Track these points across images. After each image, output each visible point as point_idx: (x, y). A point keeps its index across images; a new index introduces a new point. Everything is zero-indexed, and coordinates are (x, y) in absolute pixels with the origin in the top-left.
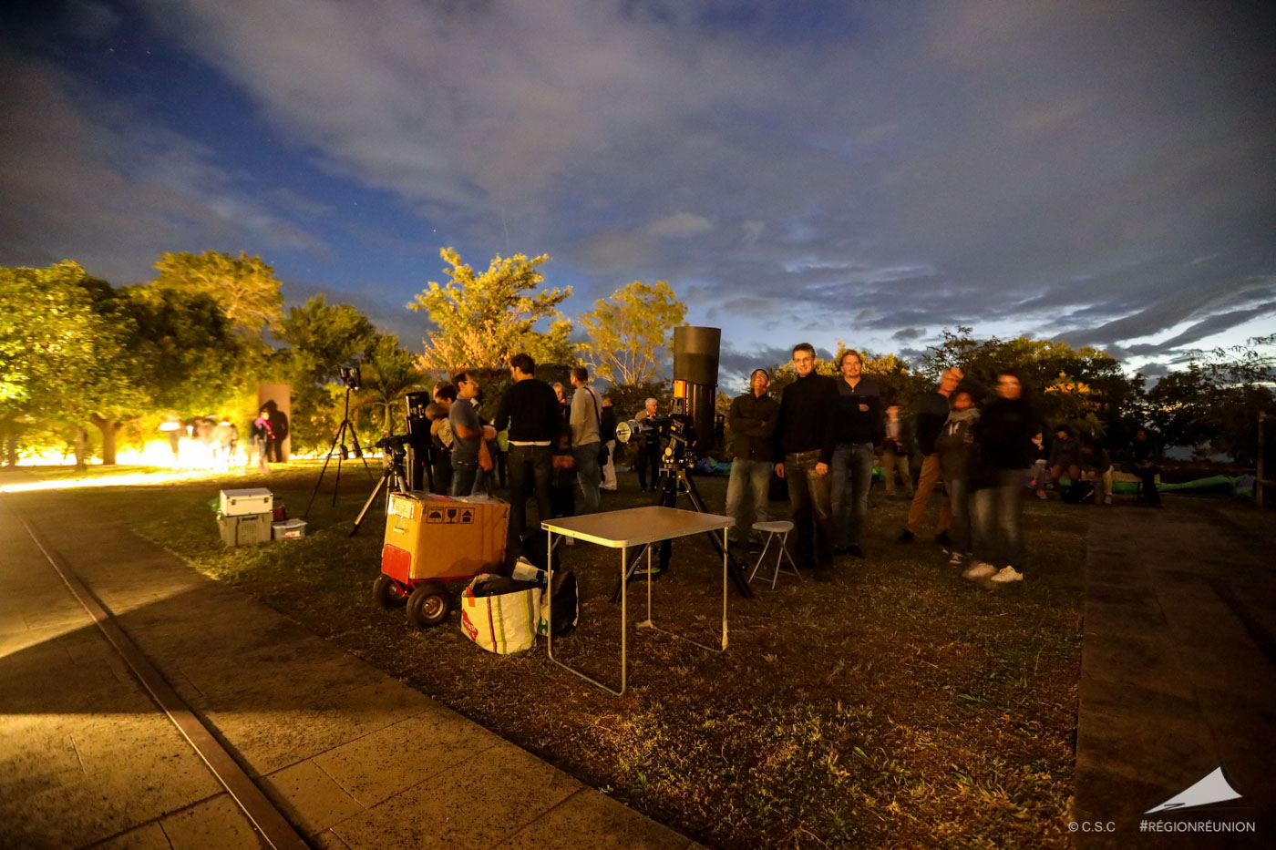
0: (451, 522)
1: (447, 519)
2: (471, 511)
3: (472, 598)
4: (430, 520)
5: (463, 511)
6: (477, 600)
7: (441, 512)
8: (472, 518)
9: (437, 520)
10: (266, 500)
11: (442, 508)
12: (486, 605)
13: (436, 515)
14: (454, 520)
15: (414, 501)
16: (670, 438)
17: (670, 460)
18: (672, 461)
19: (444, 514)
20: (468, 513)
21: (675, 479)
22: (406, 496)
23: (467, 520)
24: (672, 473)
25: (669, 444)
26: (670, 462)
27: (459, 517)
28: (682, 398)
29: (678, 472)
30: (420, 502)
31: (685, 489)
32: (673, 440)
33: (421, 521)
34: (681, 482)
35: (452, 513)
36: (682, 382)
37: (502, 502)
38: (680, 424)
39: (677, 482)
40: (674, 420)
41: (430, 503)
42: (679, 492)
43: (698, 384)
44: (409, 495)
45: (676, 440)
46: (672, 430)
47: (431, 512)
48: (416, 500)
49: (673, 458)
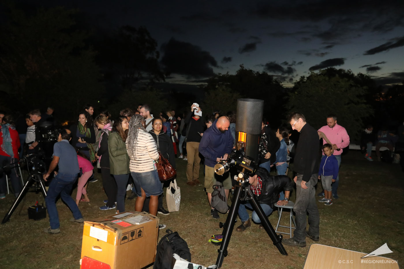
0: (132, 240)
1: (130, 238)
2: (142, 229)
4: (122, 242)
5: (138, 231)
7: (127, 235)
8: (142, 233)
9: (126, 241)
11: (127, 233)
13: (125, 238)
14: (134, 237)
15: (110, 230)
16: (242, 168)
17: (242, 181)
18: (243, 181)
19: (129, 236)
20: (140, 231)
21: (244, 191)
22: (102, 227)
23: (140, 235)
24: (243, 188)
25: (241, 171)
26: (242, 182)
27: (136, 235)
28: (244, 143)
29: (246, 188)
30: (117, 232)
31: (249, 196)
32: (244, 169)
33: (117, 244)
34: (247, 192)
35: (133, 234)
36: (244, 133)
37: (154, 218)
38: (249, 161)
39: (246, 193)
40: (244, 158)
41: (122, 232)
42: (247, 198)
43: (253, 135)
44: (102, 224)
45: (245, 169)
46: (243, 164)
47: (123, 237)
48: (111, 230)
49: (243, 179)
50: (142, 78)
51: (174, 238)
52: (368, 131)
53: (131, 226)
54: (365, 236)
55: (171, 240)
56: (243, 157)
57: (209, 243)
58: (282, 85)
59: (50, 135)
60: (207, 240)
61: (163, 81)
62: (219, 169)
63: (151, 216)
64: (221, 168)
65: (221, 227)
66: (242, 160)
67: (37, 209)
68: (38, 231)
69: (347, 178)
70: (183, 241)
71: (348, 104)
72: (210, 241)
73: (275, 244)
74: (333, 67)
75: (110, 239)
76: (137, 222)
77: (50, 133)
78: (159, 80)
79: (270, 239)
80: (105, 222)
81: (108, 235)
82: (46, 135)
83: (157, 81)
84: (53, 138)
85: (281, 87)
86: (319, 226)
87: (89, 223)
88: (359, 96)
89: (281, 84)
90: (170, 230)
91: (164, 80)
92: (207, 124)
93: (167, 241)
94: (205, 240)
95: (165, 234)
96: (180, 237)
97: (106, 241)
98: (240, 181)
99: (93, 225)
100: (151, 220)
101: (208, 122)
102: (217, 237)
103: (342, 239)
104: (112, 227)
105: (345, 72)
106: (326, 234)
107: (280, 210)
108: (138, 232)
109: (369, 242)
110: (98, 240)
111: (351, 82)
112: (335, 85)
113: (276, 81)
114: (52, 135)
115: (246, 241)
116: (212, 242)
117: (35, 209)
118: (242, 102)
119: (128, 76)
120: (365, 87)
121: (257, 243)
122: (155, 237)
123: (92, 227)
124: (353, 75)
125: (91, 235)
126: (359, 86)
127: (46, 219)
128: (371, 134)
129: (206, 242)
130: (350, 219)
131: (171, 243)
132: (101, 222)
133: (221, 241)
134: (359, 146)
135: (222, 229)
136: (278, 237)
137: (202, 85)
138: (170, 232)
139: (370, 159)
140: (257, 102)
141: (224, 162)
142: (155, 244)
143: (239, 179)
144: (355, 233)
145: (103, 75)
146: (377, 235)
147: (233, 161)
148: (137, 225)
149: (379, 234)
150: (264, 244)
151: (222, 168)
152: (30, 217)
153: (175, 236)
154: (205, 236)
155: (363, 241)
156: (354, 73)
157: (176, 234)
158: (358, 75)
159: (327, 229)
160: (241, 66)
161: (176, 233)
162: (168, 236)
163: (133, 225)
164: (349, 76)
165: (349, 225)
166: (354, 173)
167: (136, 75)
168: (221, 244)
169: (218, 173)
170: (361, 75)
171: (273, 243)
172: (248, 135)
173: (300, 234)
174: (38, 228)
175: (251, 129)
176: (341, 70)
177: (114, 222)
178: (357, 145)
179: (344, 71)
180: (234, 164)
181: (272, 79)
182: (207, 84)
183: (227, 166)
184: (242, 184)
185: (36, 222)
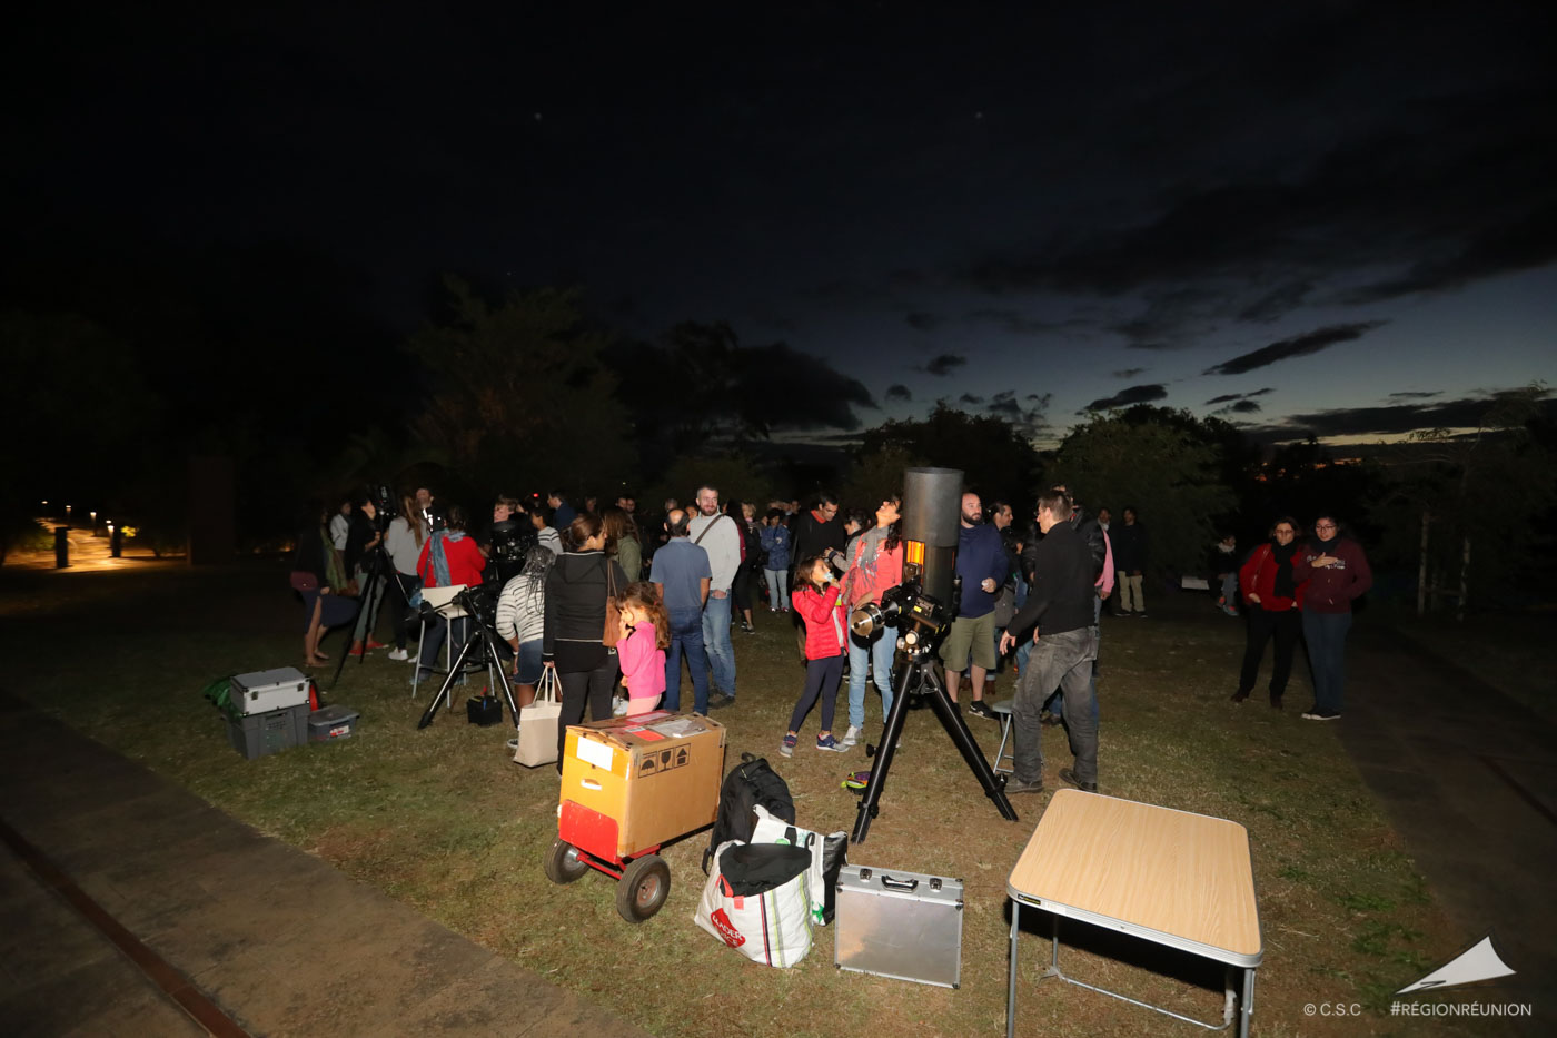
0: (665, 769)
1: (661, 766)
2: (686, 748)
3: (738, 898)
4: (644, 772)
5: (678, 751)
6: (747, 900)
7: (654, 759)
8: (687, 757)
9: (651, 770)
10: (300, 688)
11: (654, 753)
12: (759, 905)
13: (649, 764)
14: (669, 765)
15: (617, 746)
16: (914, 621)
17: (913, 649)
18: (917, 652)
19: (657, 760)
20: (683, 752)
21: (919, 674)
22: (601, 738)
23: (681, 761)
24: (917, 666)
25: (912, 628)
26: (913, 652)
27: (674, 760)
28: (920, 566)
29: (923, 666)
30: (631, 750)
31: (931, 686)
32: (918, 625)
33: (632, 777)
34: (927, 677)
35: (666, 757)
36: (919, 545)
37: (716, 725)
38: (927, 606)
39: (923, 677)
40: (919, 599)
41: (642, 750)
42: (925, 690)
43: (941, 548)
44: (601, 733)
45: (922, 624)
46: (916, 612)
47: (643, 762)
48: (620, 746)
49: (916, 646)
50: (718, 432)
51: (759, 771)
52: (1226, 548)
53: (662, 741)
54: (1202, 782)
55: (750, 775)
56: (916, 596)
57: (841, 789)
58: (1033, 445)
59: (512, 547)
60: (839, 782)
61: (764, 439)
62: (860, 623)
63: (708, 721)
64: (865, 621)
65: (869, 755)
66: (914, 603)
67: (485, 703)
68: (485, 747)
69: (1173, 653)
70: (777, 780)
71: (1178, 485)
72: (844, 784)
73: (990, 794)
74: (1148, 403)
75: (617, 767)
76: (677, 732)
77: (513, 544)
78: (755, 436)
79: (979, 785)
80: (608, 730)
81: (613, 757)
82: (504, 547)
83: (752, 439)
84: (519, 555)
85: (1030, 448)
86: (1098, 759)
87: (576, 730)
88: (1205, 467)
89: (1030, 443)
90: (750, 755)
91: (767, 436)
92: (847, 526)
93: (743, 778)
94: (835, 782)
95: (738, 764)
96: (772, 771)
97: (609, 769)
98: (910, 651)
99: (585, 735)
100: (707, 731)
101: (850, 523)
102: (859, 777)
103: (1148, 786)
104: (624, 741)
105: (1177, 414)
106: (1110, 778)
107: (1006, 720)
108: (678, 753)
109: (1210, 796)
110: (593, 766)
111: (1185, 434)
112: (1147, 441)
113: (1018, 436)
114: (516, 549)
115: (926, 788)
116: (848, 787)
117: (481, 704)
118: (915, 474)
119: (689, 428)
120: (1215, 446)
121: (949, 792)
122: (717, 767)
123: (581, 739)
124: (1193, 419)
125: (578, 756)
126: (1201, 442)
127: (501, 724)
128: (1232, 552)
129: (835, 787)
130: (1172, 745)
131: (752, 784)
132: (599, 728)
133: (865, 786)
134: (1206, 581)
135: (873, 757)
136: (996, 779)
137: (849, 446)
138: (750, 760)
139: (1232, 612)
140: (948, 475)
141: (872, 606)
142: (716, 784)
143: (907, 646)
144: (1180, 775)
145: (633, 425)
146: (1230, 780)
147: (894, 606)
148: (676, 739)
149: (1235, 778)
150: (966, 796)
151: (868, 620)
152: (471, 720)
153: (760, 768)
154: (834, 774)
155: (1196, 794)
156: (1195, 416)
157: (764, 764)
158: (1206, 420)
159: (1115, 766)
160: (939, 403)
161: (763, 760)
162: (744, 766)
163: (668, 739)
164: (1183, 422)
165: (1168, 758)
166: (1191, 643)
167: (705, 426)
168: (865, 792)
169: (858, 632)
170: (1212, 421)
171: (984, 791)
172: (929, 549)
173: (1029, 764)
174: (486, 743)
175: (935, 535)
176: (1165, 410)
177: (627, 729)
178: (1200, 578)
179: (1173, 411)
180: (896, 612)
181: (1010, 432)
182: (862, 443)
183: (878, 617)
184: (914, 657)
185: (482, 730)
